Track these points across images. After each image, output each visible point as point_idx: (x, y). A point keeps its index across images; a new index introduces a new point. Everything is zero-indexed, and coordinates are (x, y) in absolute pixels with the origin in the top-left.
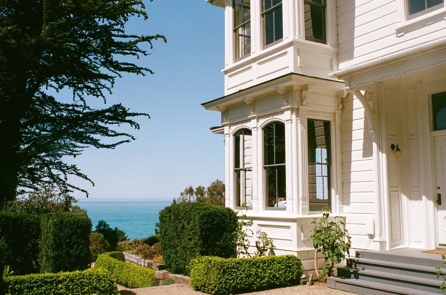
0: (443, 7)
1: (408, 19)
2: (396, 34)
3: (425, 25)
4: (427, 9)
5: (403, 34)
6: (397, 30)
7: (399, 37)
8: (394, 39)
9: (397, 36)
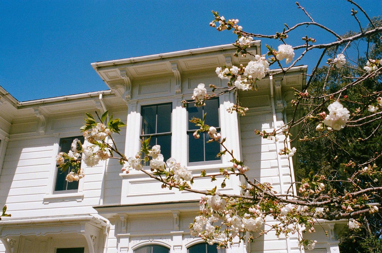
0: (77, 192)
1: (54, 193)
2: (43, 202)
3: (63, 201)
4: (67, 190)
5: (48, 202)
6: (44, 199)
7: (45, 204)
8: (40, 205)
9: (43, 203)
